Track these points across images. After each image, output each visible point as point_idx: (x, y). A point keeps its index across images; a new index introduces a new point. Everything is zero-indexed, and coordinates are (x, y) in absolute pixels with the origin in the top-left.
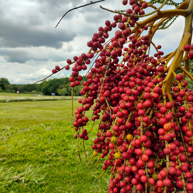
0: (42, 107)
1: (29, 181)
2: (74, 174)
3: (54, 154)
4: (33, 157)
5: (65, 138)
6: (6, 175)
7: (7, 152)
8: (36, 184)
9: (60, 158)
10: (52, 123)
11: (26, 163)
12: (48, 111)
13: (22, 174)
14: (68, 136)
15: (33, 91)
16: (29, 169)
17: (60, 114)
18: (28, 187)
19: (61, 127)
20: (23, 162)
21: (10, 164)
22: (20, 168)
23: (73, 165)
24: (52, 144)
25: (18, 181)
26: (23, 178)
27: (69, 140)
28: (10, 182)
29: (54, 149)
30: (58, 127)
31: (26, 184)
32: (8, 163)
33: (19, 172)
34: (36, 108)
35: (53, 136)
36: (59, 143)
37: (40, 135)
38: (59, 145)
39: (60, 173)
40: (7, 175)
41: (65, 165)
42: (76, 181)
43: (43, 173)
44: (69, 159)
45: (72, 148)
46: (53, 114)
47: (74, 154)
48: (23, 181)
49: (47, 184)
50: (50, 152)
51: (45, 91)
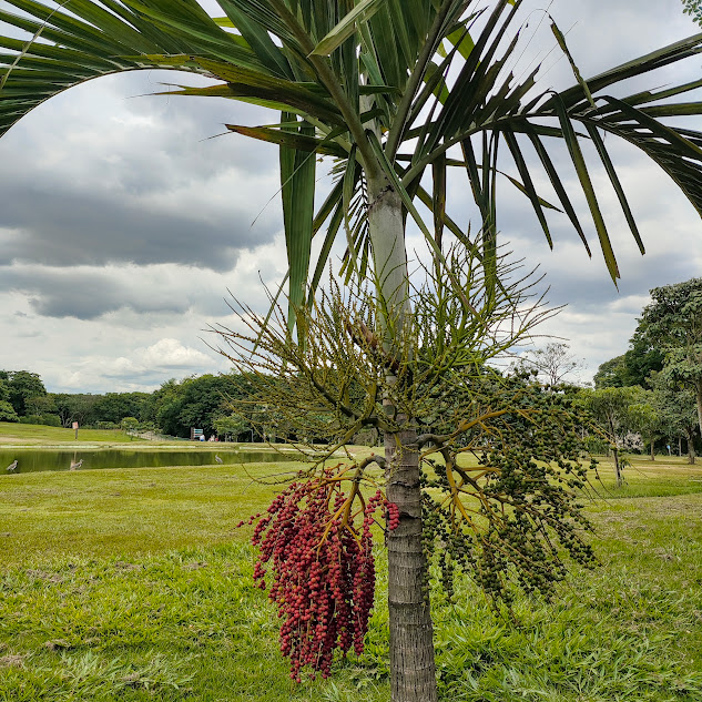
0: (164, 490)
1: (158, 685)
2: (255, 676)
3: (211, 633)
4: (160, 638)
5: (237, 594)
6: (108, 673)
7: (99, 626)
8: (175, 691)
9: (226, 641)
10: (200, 549)
11: (147, 650)
12: (184, 505)
13: (141, 672)
14: (245, 589)
15: (124, 422)
16: (157, 662)
17: (223, 517)
18: (159, 696)
19: (227, 560)
20: (141, 647)
21: (109, 652)
22: (137, 659)
23: (255, 657)
24: (204, 607)
25: (136, 685)
26: (147, 679)
27: (246, 599)
28: (119, 686)
29: (210, 621)
30: (218, 560)
31: (153, 692)
32: (106, 650)
33: (134, 668)
34: (146, 493)
35: (205, 588)
36: (221, 606)
37: (172, 585)
38: (222, 612)
39: (226, 672)
40: (111, 672)
41: (237, 657)
42: (259, 689)
43: (188, 670)
44: (244, 644)
45: (254, 619)
46: (201, 517)
47: (258, 632)
48: (146, 685)
49: (198, 691)
50: (201, 626)
51: (167, 422)
